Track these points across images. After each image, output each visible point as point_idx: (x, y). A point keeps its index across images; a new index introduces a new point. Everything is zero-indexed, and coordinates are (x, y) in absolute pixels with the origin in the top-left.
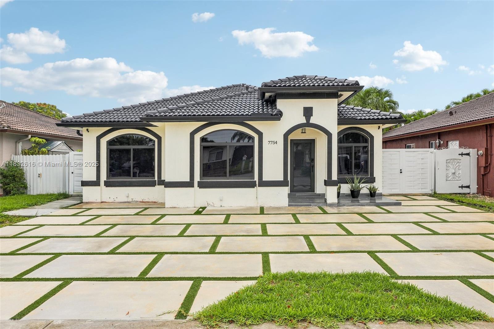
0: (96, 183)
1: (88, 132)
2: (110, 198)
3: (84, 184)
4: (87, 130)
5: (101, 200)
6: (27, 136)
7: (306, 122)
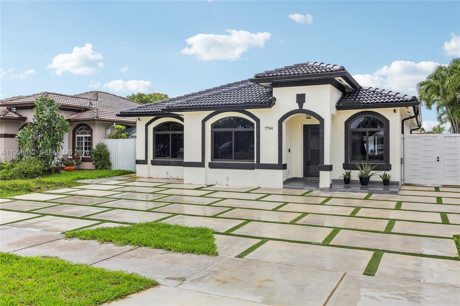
0: (145, 162)
1: (140, 120)
2: (155, 174)
3: (138, 162)
4: (139, 119)
5: (149, 175)
6: (113, 124)
7: (299, 108)
